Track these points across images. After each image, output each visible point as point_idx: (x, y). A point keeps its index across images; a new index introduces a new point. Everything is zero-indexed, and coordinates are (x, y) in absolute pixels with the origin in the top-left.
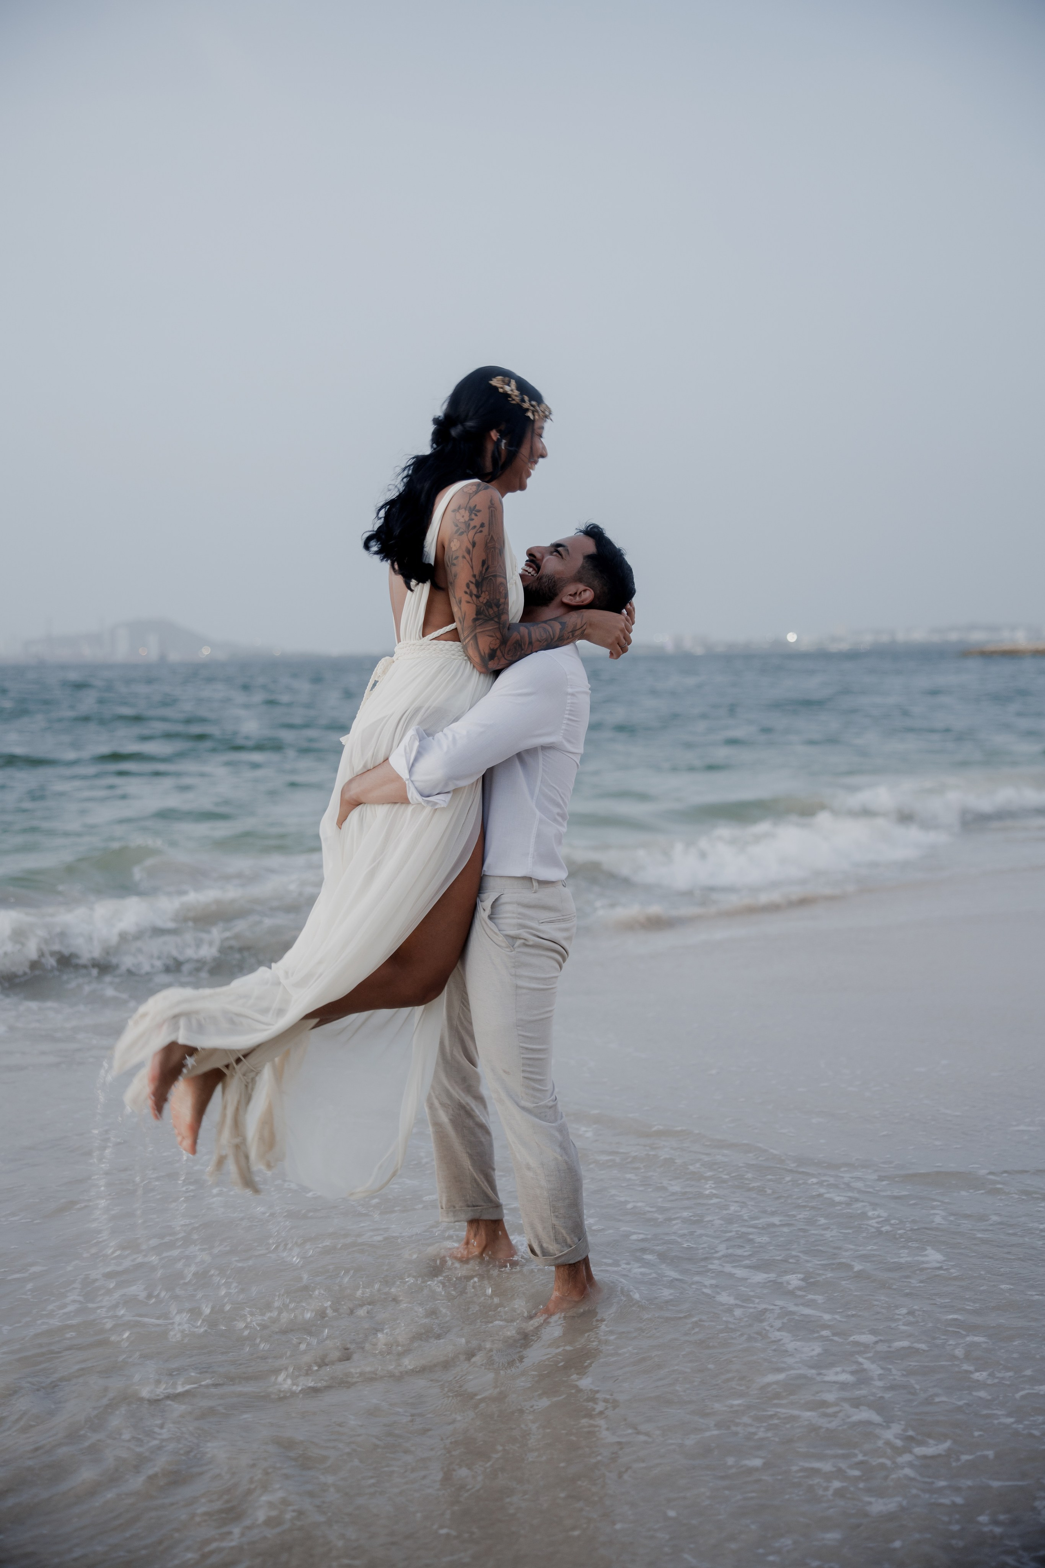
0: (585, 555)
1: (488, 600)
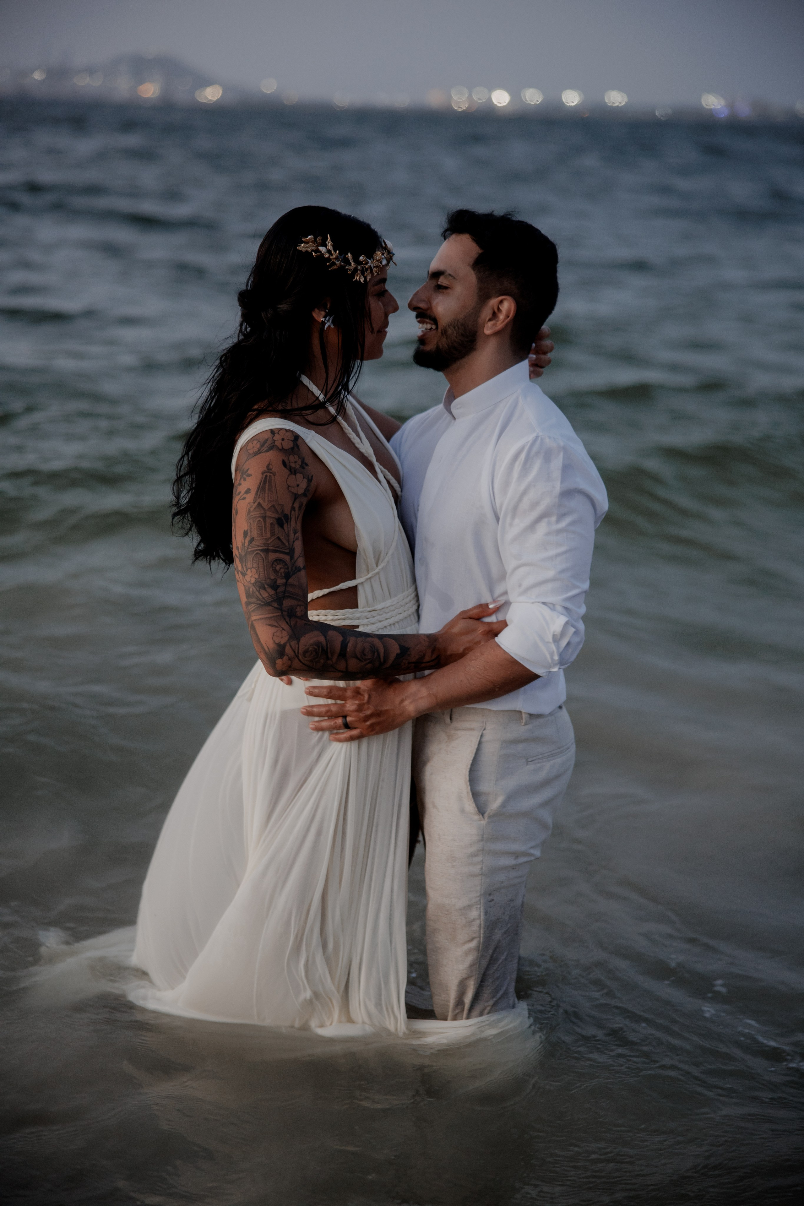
0: (472, 263)
1: (256, 579)
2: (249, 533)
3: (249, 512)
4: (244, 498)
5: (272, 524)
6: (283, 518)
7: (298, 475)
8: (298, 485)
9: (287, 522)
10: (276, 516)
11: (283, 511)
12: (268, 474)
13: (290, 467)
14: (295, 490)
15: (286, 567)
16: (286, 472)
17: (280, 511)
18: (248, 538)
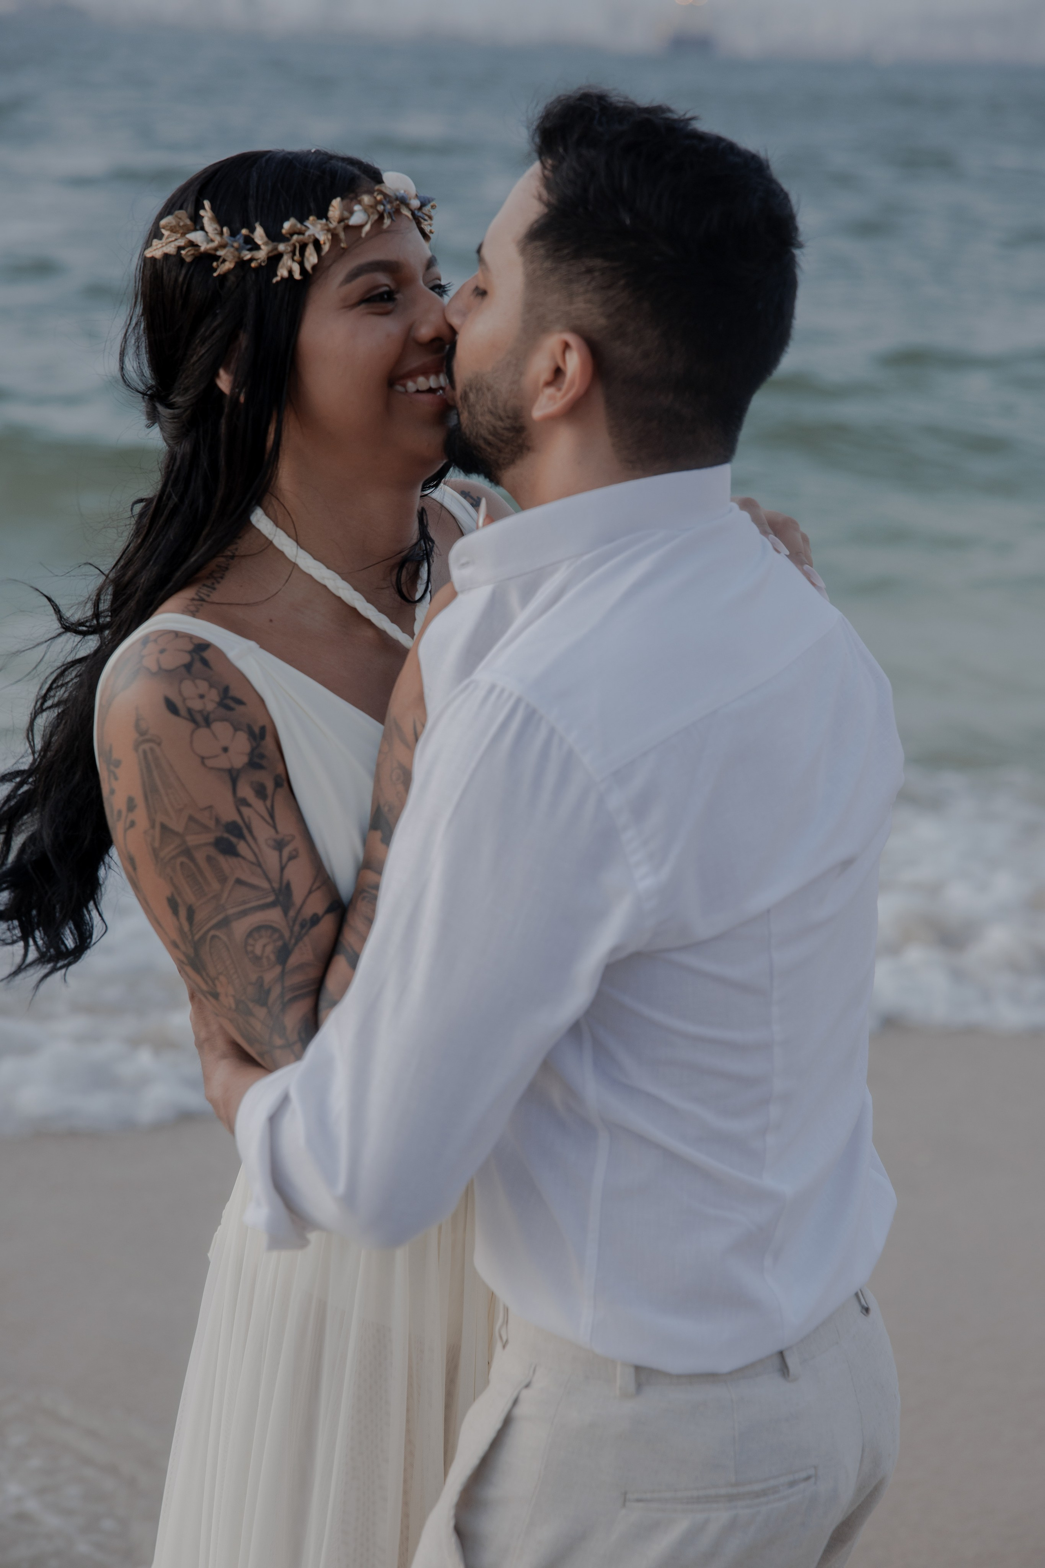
2: (179, 900)
3: (155, 852)
4: (133, 824)
5: (209, 859)
6: (226, 835)
7: (218, 727)
8: (225, 750)
9: (241, 836)
10: (209, 838)
11: (217, 821)
12: (146, 746)
13: (190, 711)
14: (223, 762)
15: (276, 936)
16: (183, 726)
17: (212, 824)
18: (183, 912)
